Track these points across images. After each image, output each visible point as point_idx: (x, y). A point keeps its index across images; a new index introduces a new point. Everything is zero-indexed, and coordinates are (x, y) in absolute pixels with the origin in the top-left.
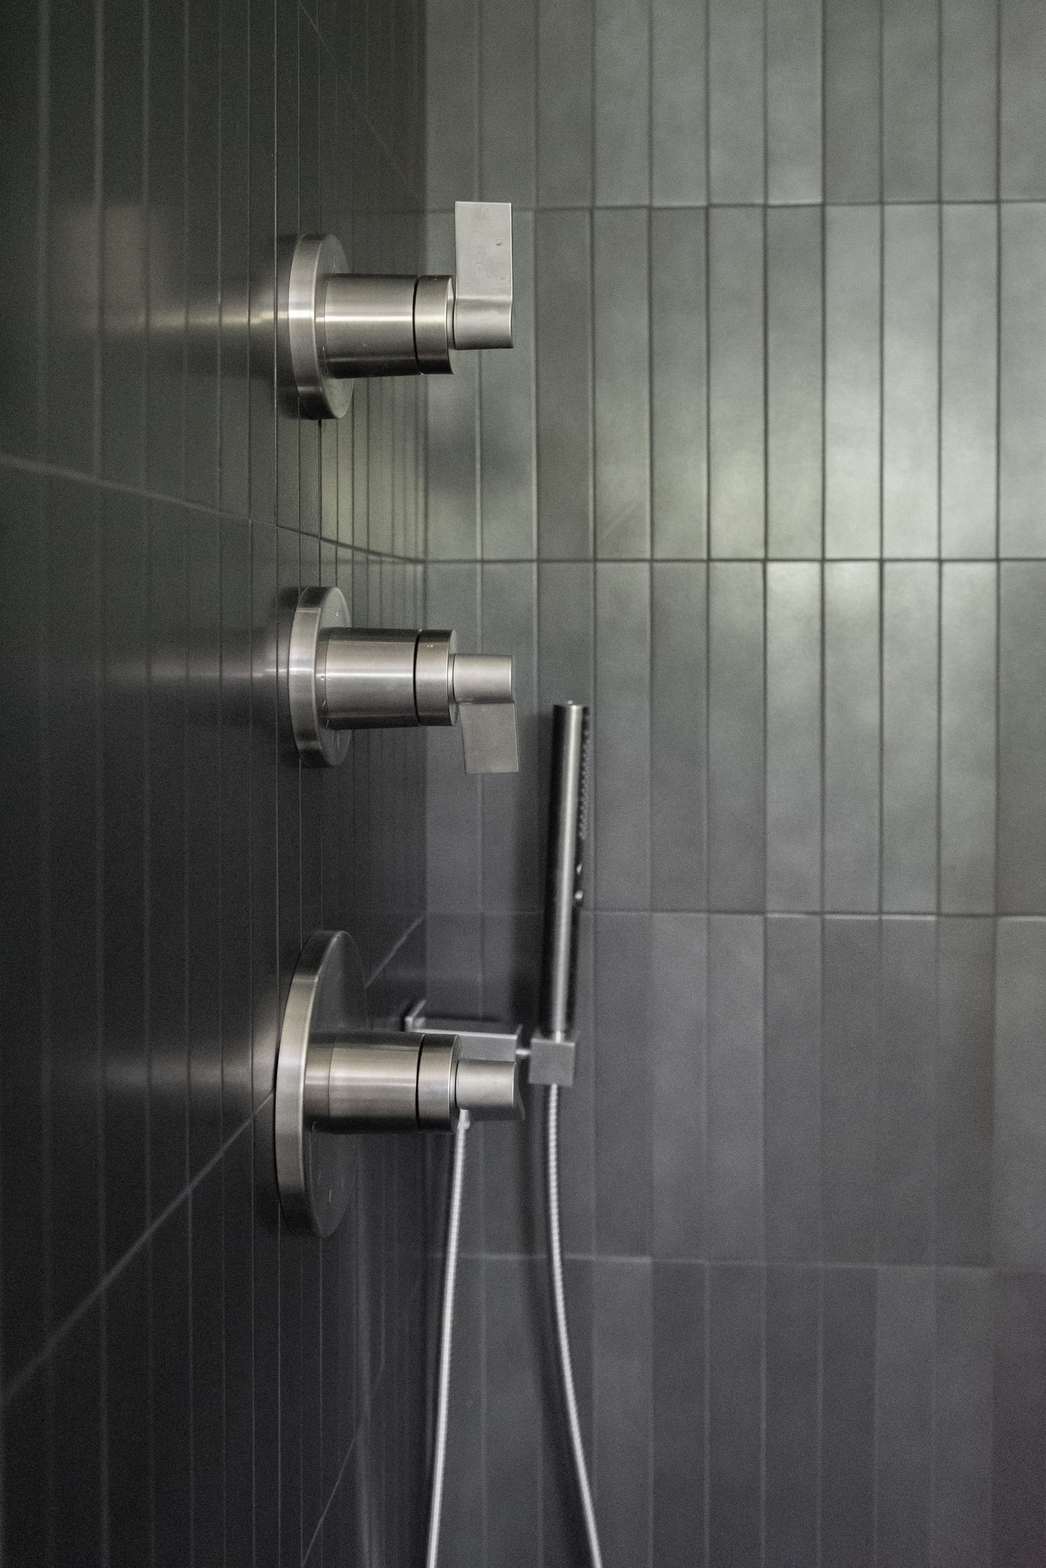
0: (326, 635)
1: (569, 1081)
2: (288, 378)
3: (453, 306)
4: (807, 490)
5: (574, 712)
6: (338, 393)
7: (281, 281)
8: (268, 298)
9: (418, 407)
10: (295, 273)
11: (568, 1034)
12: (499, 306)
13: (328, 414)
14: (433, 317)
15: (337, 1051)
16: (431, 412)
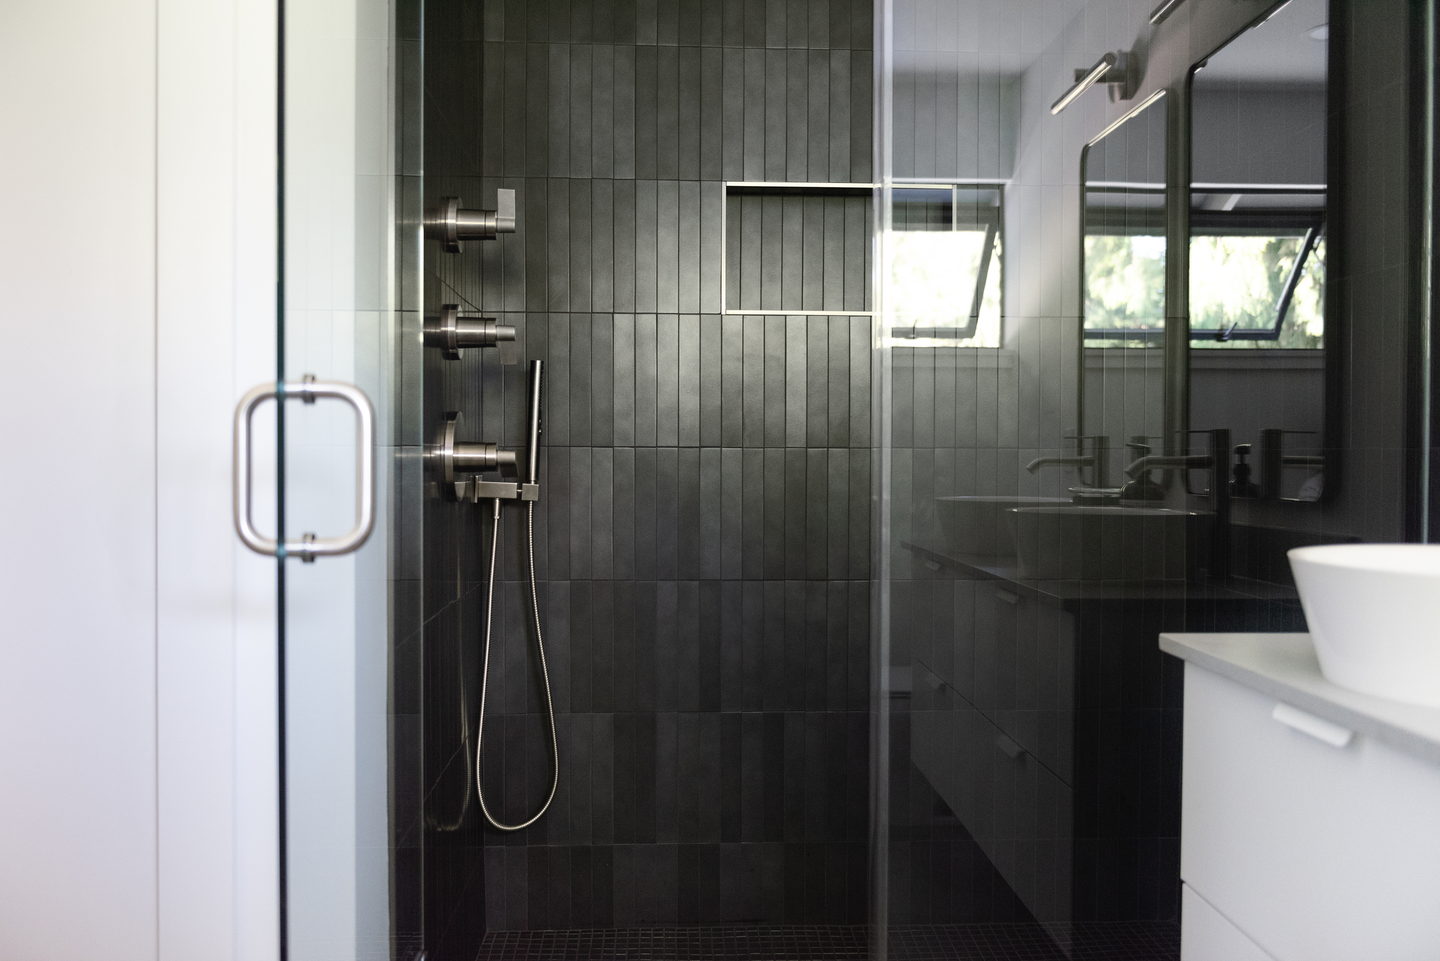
0: (458, 319)
1: (536, 499)
2: (448, 241)
3: (497, 219)
4: (630, 287)
5: (538, 363)
6: (461, 244)
7: (446, 212)
8: (443, 216)
9: (480, 251)
10: (450, 210)
11: (536, 482)
12: (511, 220)
13: (458, 252)
14: (491, 223)
15: (460, 447)
16: (485, 252)
